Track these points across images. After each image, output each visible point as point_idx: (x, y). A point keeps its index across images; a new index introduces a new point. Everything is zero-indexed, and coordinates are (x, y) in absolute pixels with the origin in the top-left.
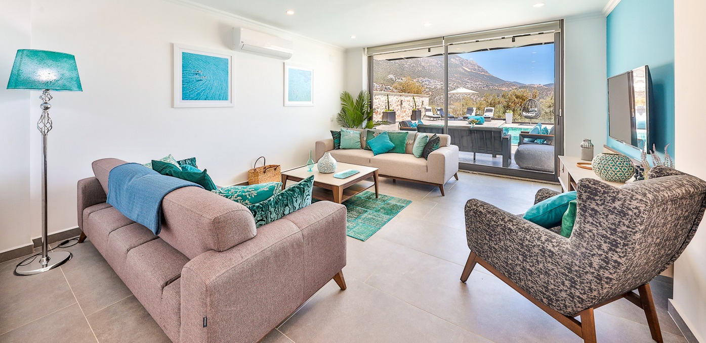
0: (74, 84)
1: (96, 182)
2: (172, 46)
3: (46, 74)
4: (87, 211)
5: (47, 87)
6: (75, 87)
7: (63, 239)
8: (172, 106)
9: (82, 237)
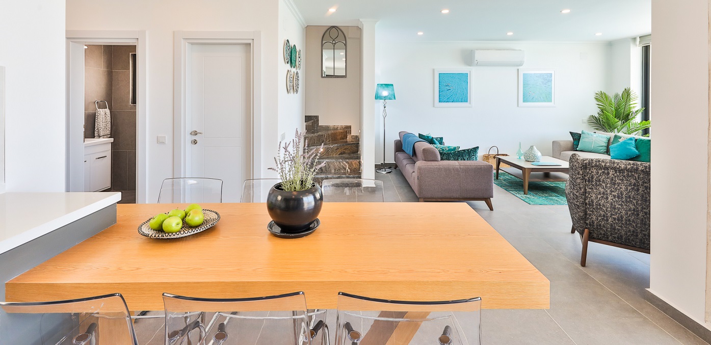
0: (393, 97)
1: (400, 141)
2: (434, 70)
3: (385, 93)
4: (397, 153)
5: (385, 98)
6: (393, 98)
7: (389, 166)
8: (434, 107)
9: (395, 166)
